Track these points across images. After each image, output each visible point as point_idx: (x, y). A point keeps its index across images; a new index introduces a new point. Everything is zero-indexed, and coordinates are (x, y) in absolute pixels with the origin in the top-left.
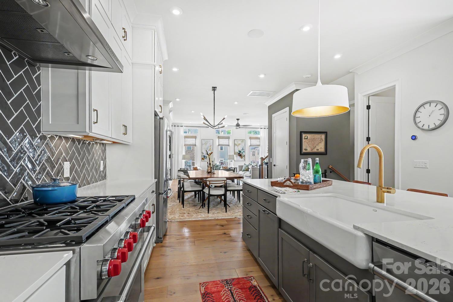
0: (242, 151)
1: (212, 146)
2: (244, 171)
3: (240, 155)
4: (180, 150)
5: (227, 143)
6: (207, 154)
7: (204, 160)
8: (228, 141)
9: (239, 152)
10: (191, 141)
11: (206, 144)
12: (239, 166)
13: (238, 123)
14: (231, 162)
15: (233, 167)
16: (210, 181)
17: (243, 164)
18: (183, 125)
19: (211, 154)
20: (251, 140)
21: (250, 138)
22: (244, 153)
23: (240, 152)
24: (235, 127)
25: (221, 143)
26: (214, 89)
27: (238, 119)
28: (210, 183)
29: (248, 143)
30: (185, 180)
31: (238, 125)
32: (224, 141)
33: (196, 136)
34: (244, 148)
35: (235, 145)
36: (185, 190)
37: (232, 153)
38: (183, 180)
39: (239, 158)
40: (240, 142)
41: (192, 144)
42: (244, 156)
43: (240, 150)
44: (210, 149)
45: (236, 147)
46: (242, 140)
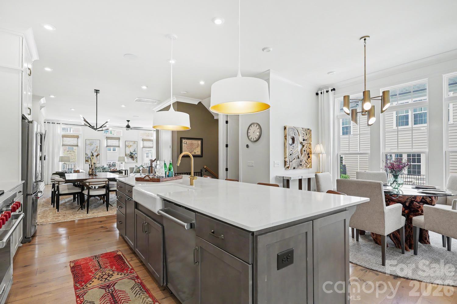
1: (99, 147)
2: (135, 172)
3: (131, 157)
4: (56, 150)
5: (117, 145)
6: (93, 156)
8: (118, 143)
9: (130, 154)
10: (71, 141)
11: (91, 144)
12: (130, 168)
13: (128, 124)
14: (121, 164)
15: (124, 169)
16: (89, 182)
17: (134, 166)
18: (61, 122)
20: (144, 142)
21: (143, 140)
22: (136, 155)
23: (132, 154)
24: (126, 129)
25: (109, 144)
26: (97, 91)
27: (128, 121)
28: (89, 184)
29: (141, 144)
30: (60, 182)
31: (128, 127)
32: (113, 142)
33: (78, 136)
34: (136, 150)
35: (126, 146)
36: (61, 192)
37: (124, 155)
38: (58, 182)
39: (130, 159)
40: (131, 144)
41: (72, 144)
42: (137, 158)
43: (132, 152)
44: (96, 150)
45: (127, 148)
46: (134, 142)
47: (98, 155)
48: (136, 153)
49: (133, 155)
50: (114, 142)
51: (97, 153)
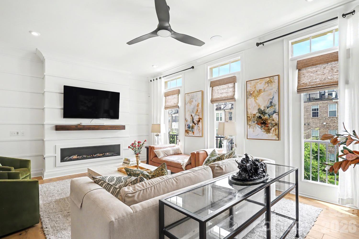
0: (268, 111)
1: (201, 105)
3: (262, 123)
5: (230, 94)
6: (193, 122)
7: (188, 133)
8: (231, 90)
9: (258, 115)
10: (172, 100)
11: (191, 101)
19: (199, 121)
21: (300, 66)
22: (275, 116)
23: (263, 112)
25: (216, 96)
33: (179, 90)
34: (275, 101)
35: (249, 94)
39: (258, 131)
40: (260, 86)
42: (277, 125)
43: (262, 109)
44: (197, 111)
45: (251, 100)
46: (268, 79)
47: (200, 121)
48: (275, 112)
49: (267, 116)
50: (223, 89)
51: (198, 117)
